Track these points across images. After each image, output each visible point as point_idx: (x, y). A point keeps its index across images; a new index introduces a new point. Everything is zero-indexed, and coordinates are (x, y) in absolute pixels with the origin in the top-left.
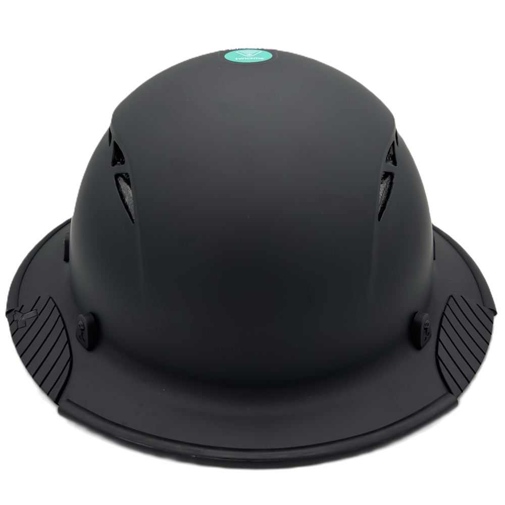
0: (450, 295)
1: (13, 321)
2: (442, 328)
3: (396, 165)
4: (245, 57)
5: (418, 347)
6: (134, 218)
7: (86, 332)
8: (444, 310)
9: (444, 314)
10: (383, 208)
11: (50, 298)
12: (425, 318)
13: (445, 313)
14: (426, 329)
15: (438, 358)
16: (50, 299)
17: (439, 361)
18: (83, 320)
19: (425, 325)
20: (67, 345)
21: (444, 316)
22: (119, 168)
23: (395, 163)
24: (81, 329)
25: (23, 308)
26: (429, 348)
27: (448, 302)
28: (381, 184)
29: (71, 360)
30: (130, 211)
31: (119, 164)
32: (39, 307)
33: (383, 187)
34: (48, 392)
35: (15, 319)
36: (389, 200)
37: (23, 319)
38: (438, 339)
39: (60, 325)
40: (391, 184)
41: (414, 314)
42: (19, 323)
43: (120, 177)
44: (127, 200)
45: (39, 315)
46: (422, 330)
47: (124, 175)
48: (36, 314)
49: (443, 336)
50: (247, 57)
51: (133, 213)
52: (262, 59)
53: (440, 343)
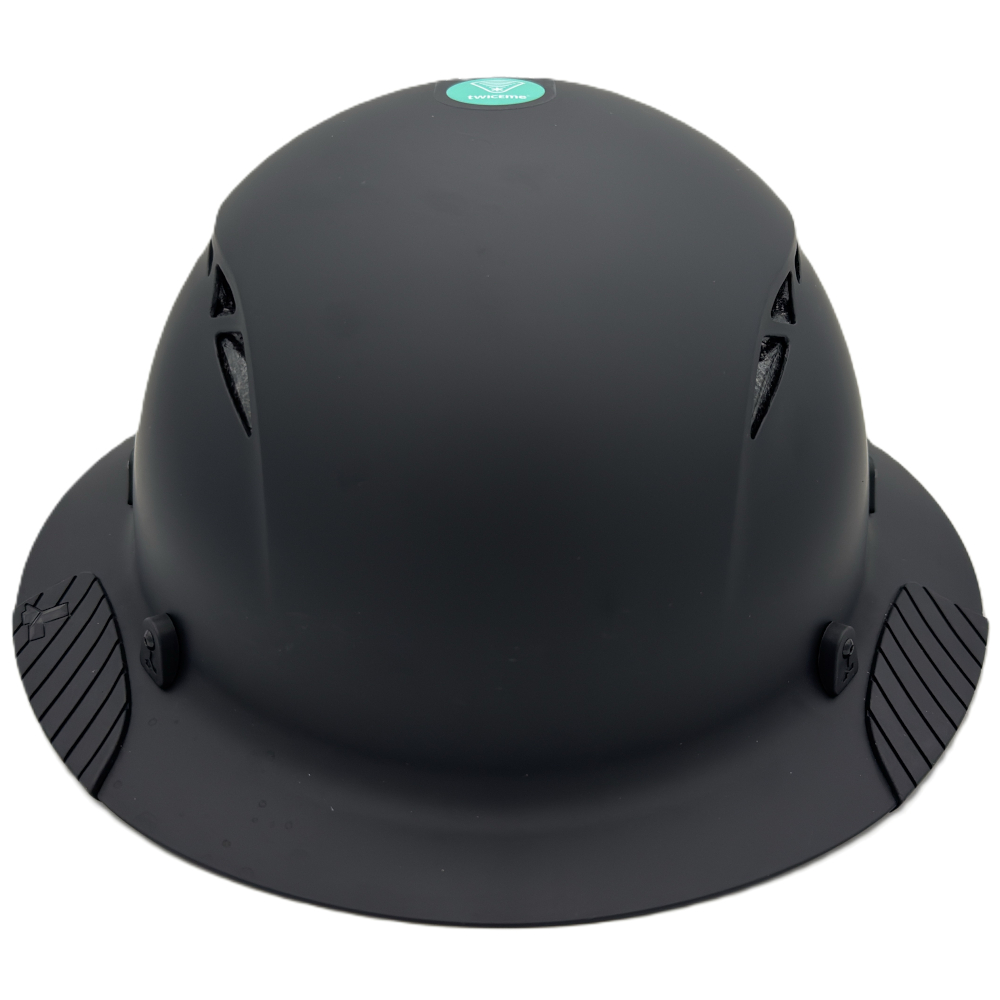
0: (902, 585)
1: (22, 624)
2: (880, 655)
3: (793, 322)
4: (487, 93)
5: (829, 692)
6: (251, 426)
7: (158, 653)
8: (888, 617)
9: (886, 624)
10: (763, 412)
11: (96, 579)
12: (845, 635)
13: (890, 623)
14: (846, 657)
15: (869, 717)
16: (96, 583)
17: (872, 721)
18: (152, 628)
19: (845, 648)
20: (123, 677)
21: (887, 629)
22: (225, 322)
23: (791, 318)
24: (149, 648)
25: (42, 598)
26: (852, 695)
27: (896, 599)
28: (761, 360)
29: (128, 708)
30: (245, 410)
31: (226, 313)
32: (73, 597)
33: (764, 367)
34: (79, 773)
35: (25, 622)
36: (776, 394)
37: (41, 621)
38: (872, 678)
39: (111, 636)
40: (781, 361)
41: (823, 627)
42: (32, 629)
43: (227, 340)
44: (238, 387)
45: (72, 614)
46: (839, 659)
47: (235, 335)
48: (66, 613)
49: (882, 672)
50: (491, 94)
51: (248, 414)
52: (523, 98)
53: (874, 684)
